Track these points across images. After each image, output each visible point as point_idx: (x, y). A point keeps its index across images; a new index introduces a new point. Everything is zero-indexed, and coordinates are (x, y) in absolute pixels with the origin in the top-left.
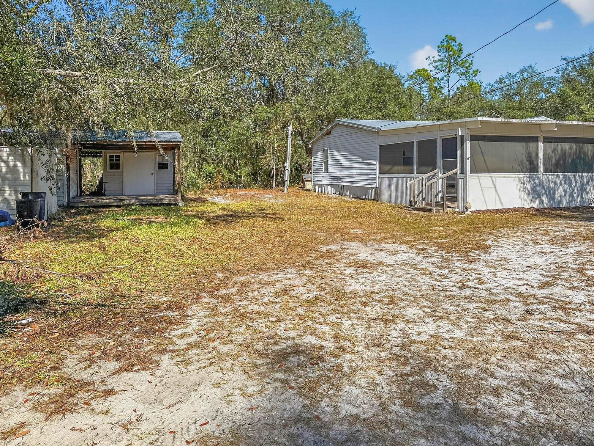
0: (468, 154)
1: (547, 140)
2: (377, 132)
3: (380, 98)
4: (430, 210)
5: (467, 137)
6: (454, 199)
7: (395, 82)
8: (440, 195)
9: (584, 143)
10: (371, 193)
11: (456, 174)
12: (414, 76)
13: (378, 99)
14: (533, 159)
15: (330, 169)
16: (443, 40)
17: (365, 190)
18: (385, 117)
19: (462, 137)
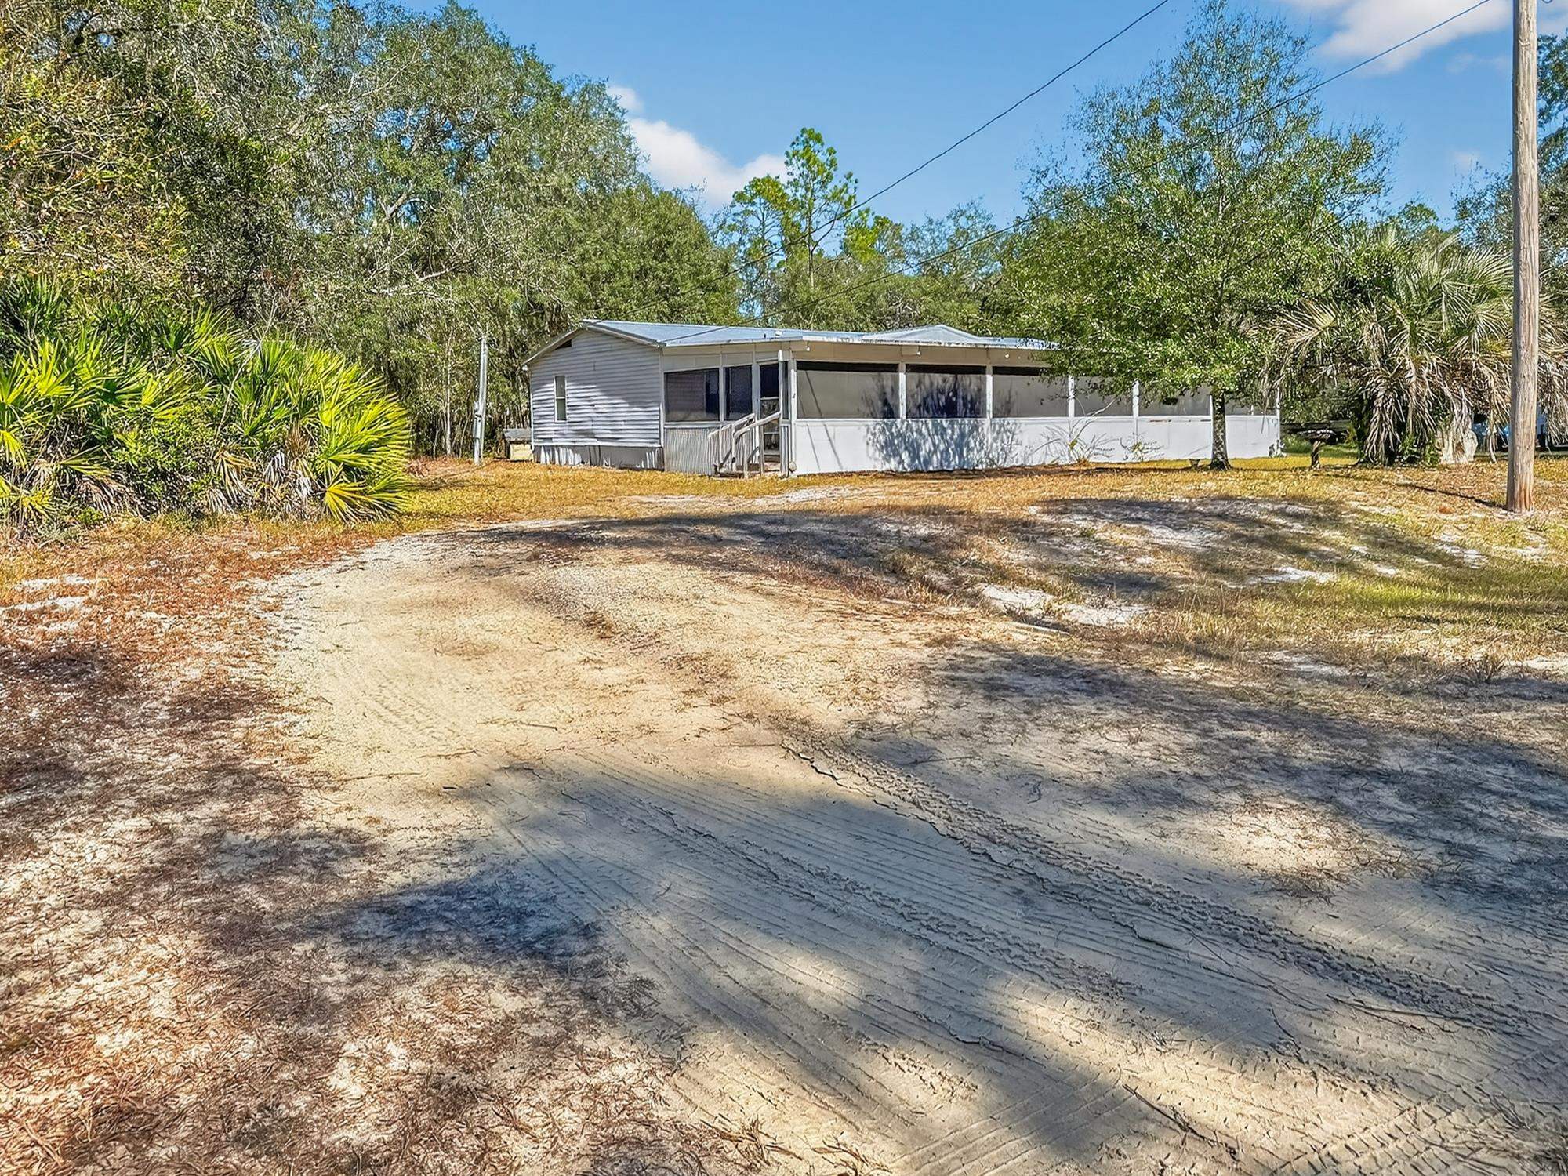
0: (794, 390)
1: (912, 368)
2: (660, 349)
3: (664, 270)
4: (740, 475)
5: (793, 365)
6: (776, 459)
7: (692, 239)
8: (757, 454)
9: (963, 373)
10: (651, 460)
11: (778, 420)
12: (748, 195)
13: (660, 273)
14: (889, 396)
15: (571, 416)
16: (797, 139)
17: (640, 452)
18: (674, 314)
19: (786, 364)
